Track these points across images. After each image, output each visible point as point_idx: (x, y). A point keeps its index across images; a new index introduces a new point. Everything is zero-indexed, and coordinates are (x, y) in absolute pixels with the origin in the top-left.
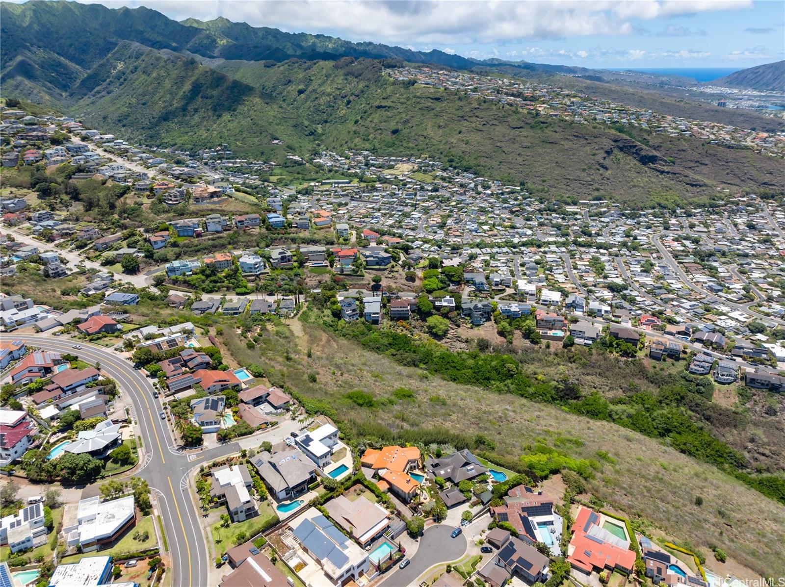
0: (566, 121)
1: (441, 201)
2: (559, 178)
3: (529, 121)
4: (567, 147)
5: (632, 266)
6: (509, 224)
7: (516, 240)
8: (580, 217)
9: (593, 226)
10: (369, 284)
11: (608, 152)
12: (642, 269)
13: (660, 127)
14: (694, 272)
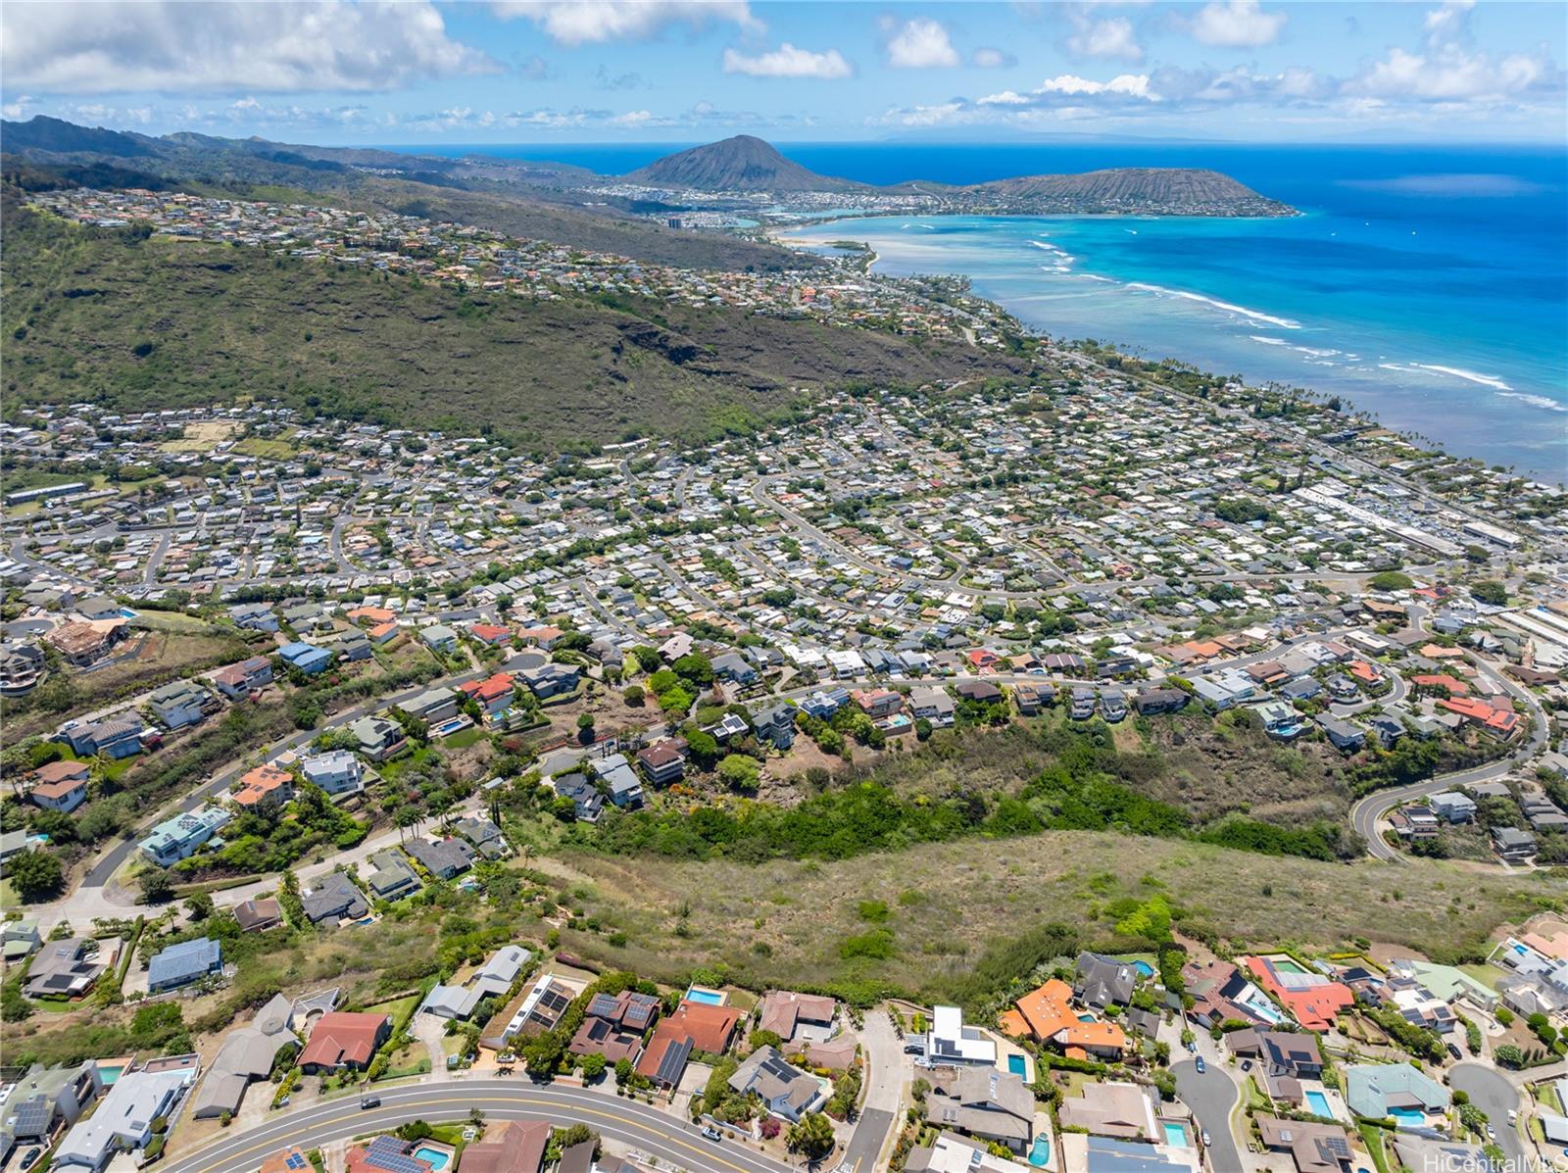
0: (521, 297)
1: (341, 495)
2: (549, 408)
3: (451, 304)
4: (542, 348)
5: (768, 553)
6: (512, 517)
7: (552, 549)
8: (619, 477)
9: (654, 491)
10: (570, 735)
11: (617, 350)
12: (787, 554)
13: (672, 293)
14: (856, 542)
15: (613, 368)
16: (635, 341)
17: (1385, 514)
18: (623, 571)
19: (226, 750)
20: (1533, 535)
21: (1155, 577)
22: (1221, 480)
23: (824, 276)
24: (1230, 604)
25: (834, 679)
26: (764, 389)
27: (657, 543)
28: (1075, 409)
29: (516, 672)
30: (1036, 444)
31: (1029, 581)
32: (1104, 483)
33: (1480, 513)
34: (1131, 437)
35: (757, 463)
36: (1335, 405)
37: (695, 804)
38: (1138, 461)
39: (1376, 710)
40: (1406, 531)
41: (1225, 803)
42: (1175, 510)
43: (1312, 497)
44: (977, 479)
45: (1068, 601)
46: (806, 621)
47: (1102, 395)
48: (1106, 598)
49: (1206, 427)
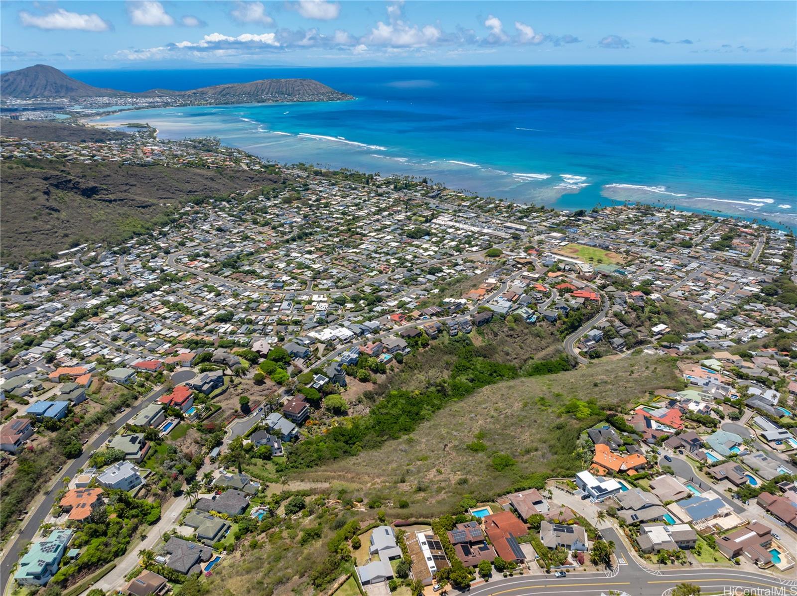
2: (10, 234)
5: (202, 295)
6: (17, 305)
7: (61, 319)
8: (78, 270)
9: (108, 274)
10: (236, 411)
11: (47, 193)
12: (213, 294)
13: (66, 156)
14: (246, 280)
15: (48, 204)
16: (57, 186)
17: (473, 225)
18: (119, 322)
19: (30, 490)
20: (530, 226)
21: (399, 269)
22: (399, 221)
23: (132, 143)
24: (440, 275)
25: (342, 344)
26: (146, 207)
27: (130, 302)
28: (314, 198)
29: (184, 383)
30: (305, 217)
31: (347, 282)
32: (350, 230)
33: (506, 219)
34: (348, 207)
35: (160, 248)
36: (425, 181)
37: (324, 429)
38: (358, 217)
39: (554, 303)
40: (485, 231)
41: (525, 357)
42: (389, 237)
43: (440, 222)
44: (287, 237)
45: (370, 288)
46: (247, 326)
47: (321, 189)
48: (386, 283)
49: (377, 198)
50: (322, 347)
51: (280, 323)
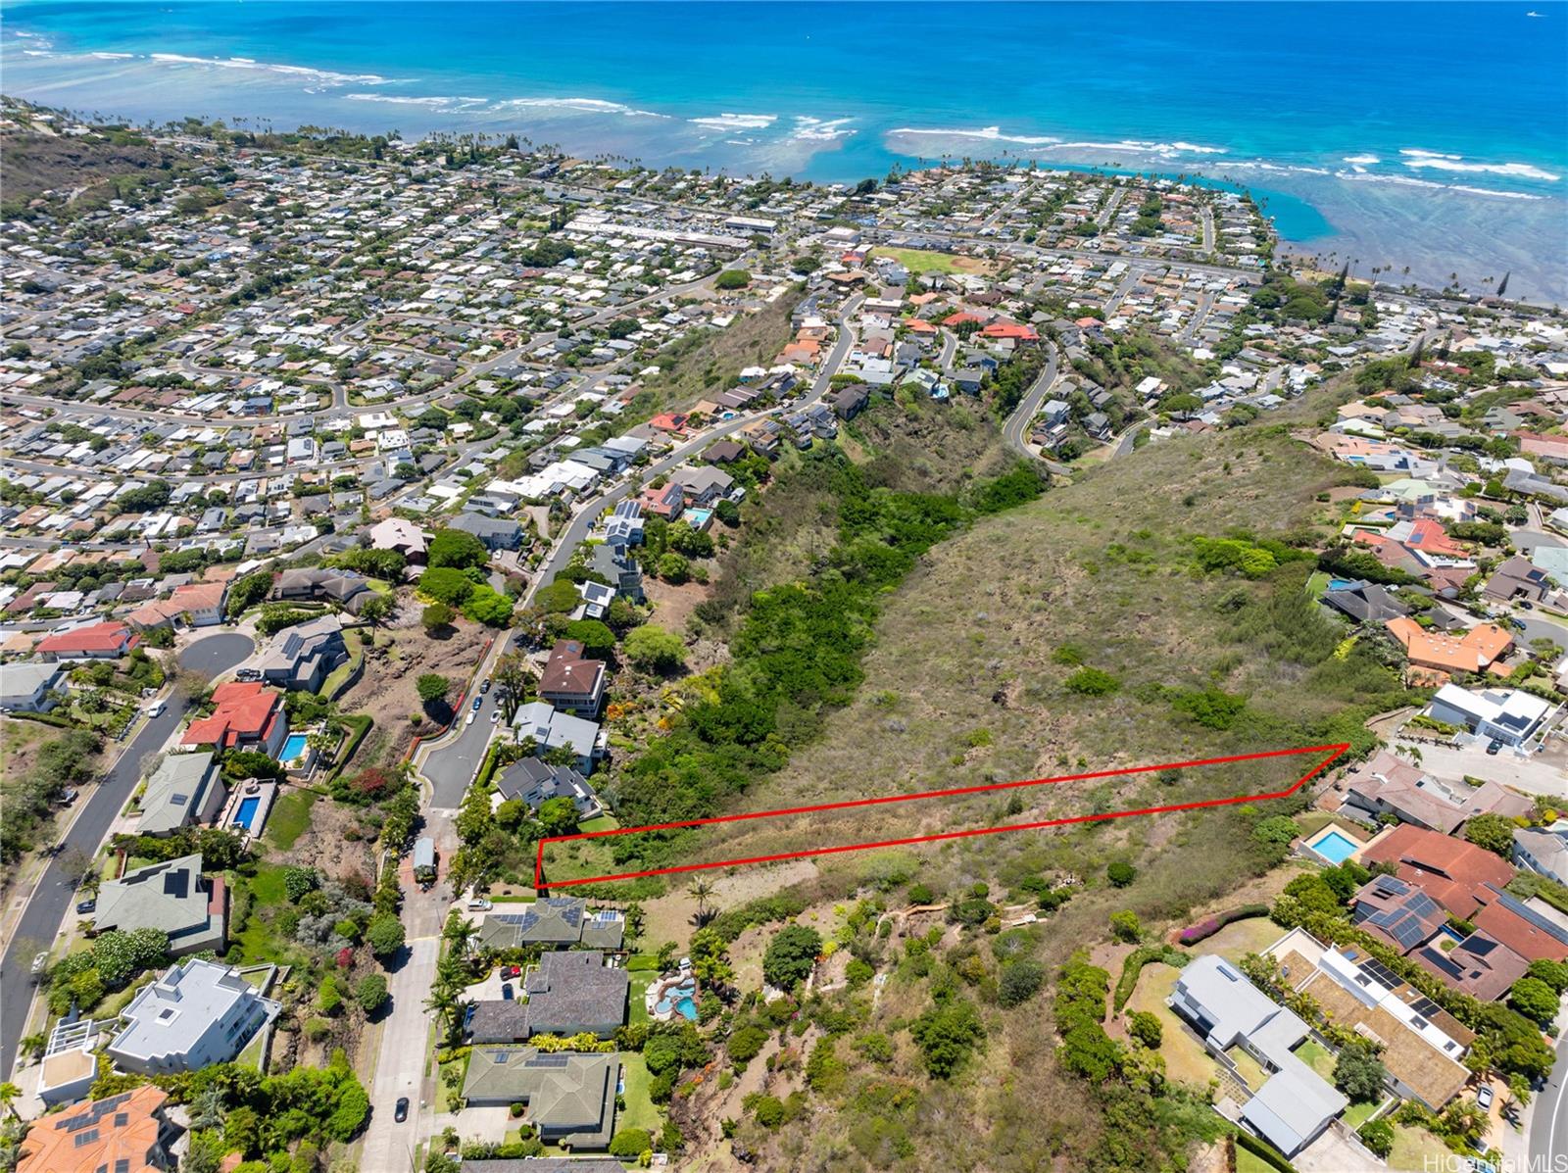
5: (52, 452)
10: (417, 723)
12: (84, 445)
14: (163, 401)
17: (659, 228)
21: (539, 335)
22: (490, 232)
24: (638, 336)
28: (260, 198)
29: (232, 673)
30: (256, 241)
31: (428, 378)
32: (382, 261)
33: (723, 210)
34: (353, 211)
36: (513, 144)
37: (656, 718)
38: (388, 233)
39: (960, 356)
40: (692, 236)
41: (954, 476)
42: (483, 269)
43: (586, 228)
44: (231, 292)
45: (491, 383)
46: (218, 510)
47: (269, 176)
48: (521, 369)
49: (416, 187)
50: (541, 515)
51: (302, 491)
